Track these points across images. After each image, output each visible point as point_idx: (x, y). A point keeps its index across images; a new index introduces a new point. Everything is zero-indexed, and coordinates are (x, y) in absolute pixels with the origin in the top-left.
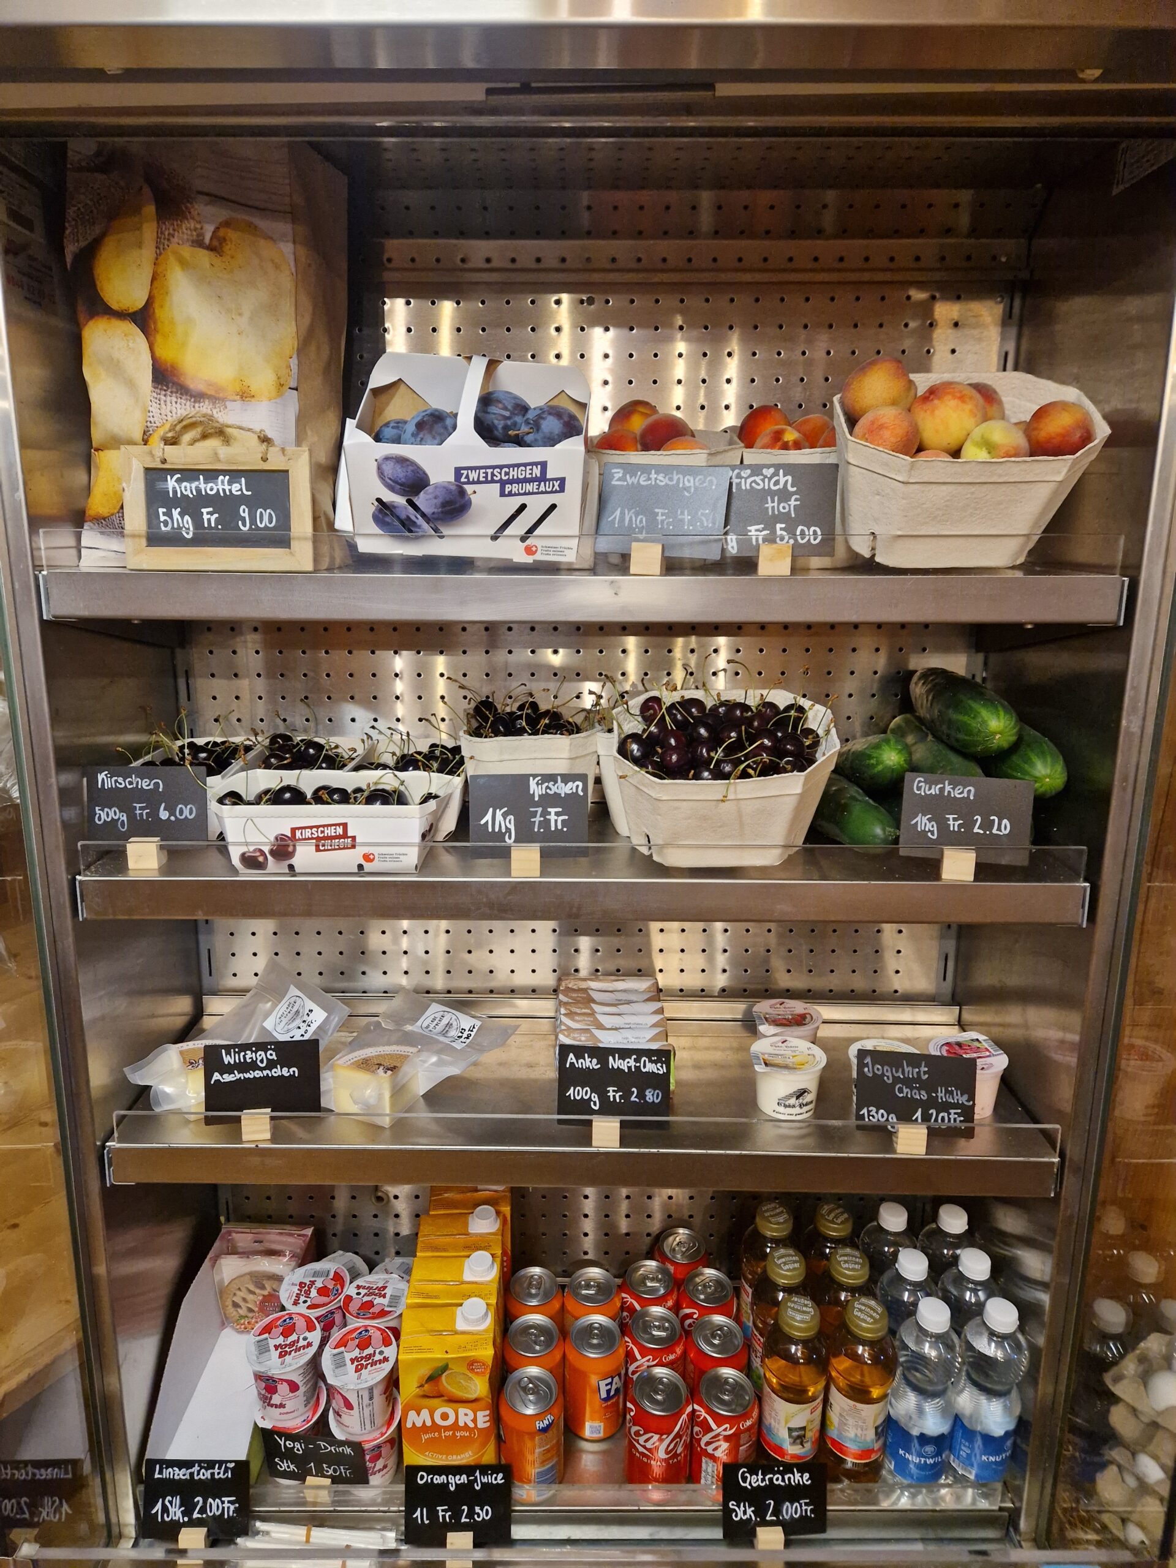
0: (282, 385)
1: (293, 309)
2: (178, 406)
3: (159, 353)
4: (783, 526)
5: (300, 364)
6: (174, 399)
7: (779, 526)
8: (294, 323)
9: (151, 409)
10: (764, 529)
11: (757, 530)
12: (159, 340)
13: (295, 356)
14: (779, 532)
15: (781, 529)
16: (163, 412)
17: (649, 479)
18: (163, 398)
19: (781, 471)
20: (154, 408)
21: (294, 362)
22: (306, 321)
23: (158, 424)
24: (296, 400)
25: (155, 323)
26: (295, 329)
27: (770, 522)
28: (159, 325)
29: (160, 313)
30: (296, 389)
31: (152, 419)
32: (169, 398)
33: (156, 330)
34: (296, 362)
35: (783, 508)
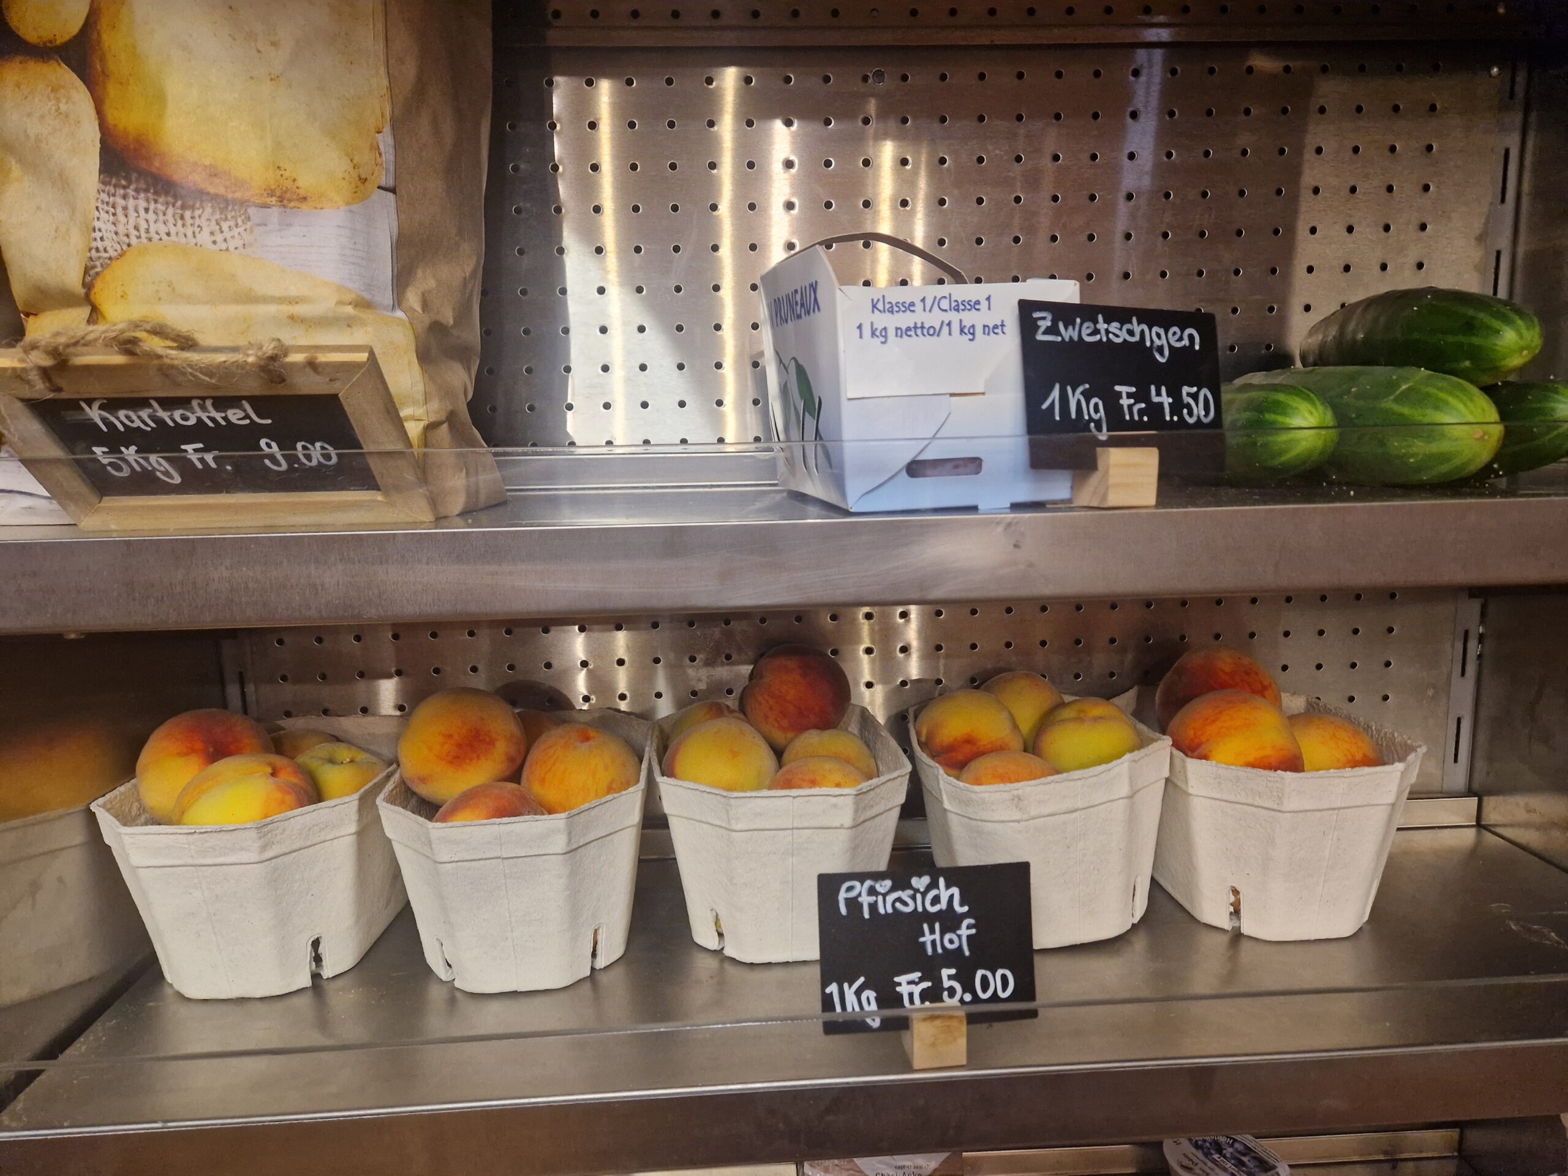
0: (364, 181)
1: (381, 44)
2: (151, 216)
3: (114, 116)
4: (953, 971)
5: (397, 146)
6: (142, 204)
7: (945, 972)
8: (382, 70)
9: (97, 224)
10: (921, 980)
11: (910, 983)
12: (112, 90)
13: (387, 129)
14: (947, 983)
15: (950, 977)
16: (121, 229)
17: (1096, 332)
18: (121, 202)
19: (942, 881)
20: (104, 224)
21: (386, 141)
22: (410, 70)
23: (112, 253)
24: (393, 211)
25: (103, 59)
26: (385, 82)
27: (929, 967)
28: (111, 66)
29: (111, 41)
30: (393, 191)
31: (99, 244)
32: (131, 203)
33: (105, 74)
34: (390, 140)
35: (952, 941)
